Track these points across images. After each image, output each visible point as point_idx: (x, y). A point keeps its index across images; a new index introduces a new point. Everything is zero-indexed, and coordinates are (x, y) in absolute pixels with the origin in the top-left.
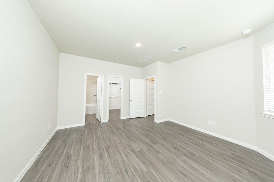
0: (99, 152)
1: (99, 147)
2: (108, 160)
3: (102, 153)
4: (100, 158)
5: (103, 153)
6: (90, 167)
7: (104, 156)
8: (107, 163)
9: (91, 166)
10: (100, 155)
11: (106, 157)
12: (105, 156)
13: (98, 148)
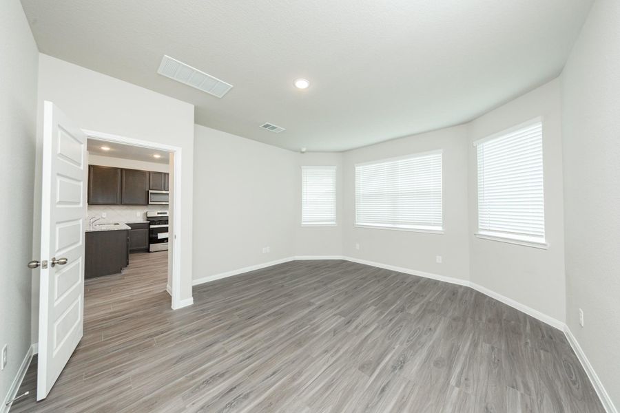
0: (395, 375)
1: (383, 390)
2: (397, 347)
3: (393, 367)
4: (404, 362)
5: (391, 363)
6: (434, 365)
7: (394, 358)
8: (402, 344)
9: (432, 365)
10: (400, 368)
11: (394, 354)
12: (393, 356)
13: (387, 390)
